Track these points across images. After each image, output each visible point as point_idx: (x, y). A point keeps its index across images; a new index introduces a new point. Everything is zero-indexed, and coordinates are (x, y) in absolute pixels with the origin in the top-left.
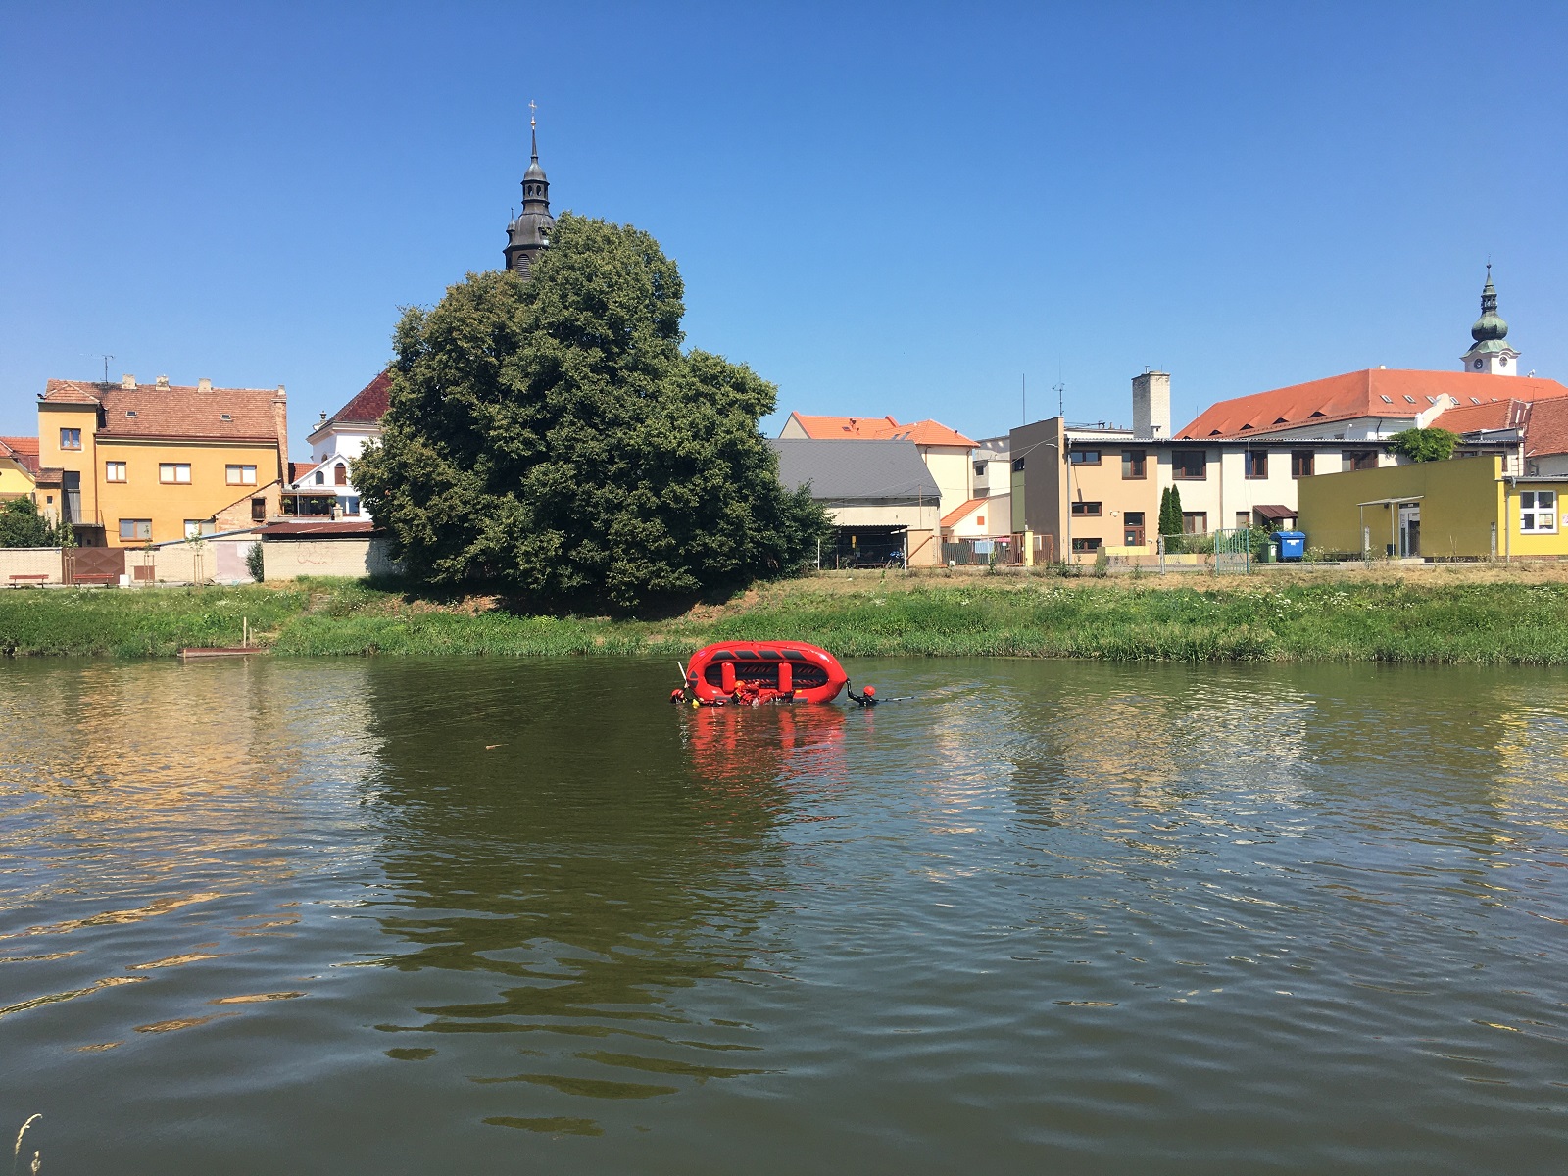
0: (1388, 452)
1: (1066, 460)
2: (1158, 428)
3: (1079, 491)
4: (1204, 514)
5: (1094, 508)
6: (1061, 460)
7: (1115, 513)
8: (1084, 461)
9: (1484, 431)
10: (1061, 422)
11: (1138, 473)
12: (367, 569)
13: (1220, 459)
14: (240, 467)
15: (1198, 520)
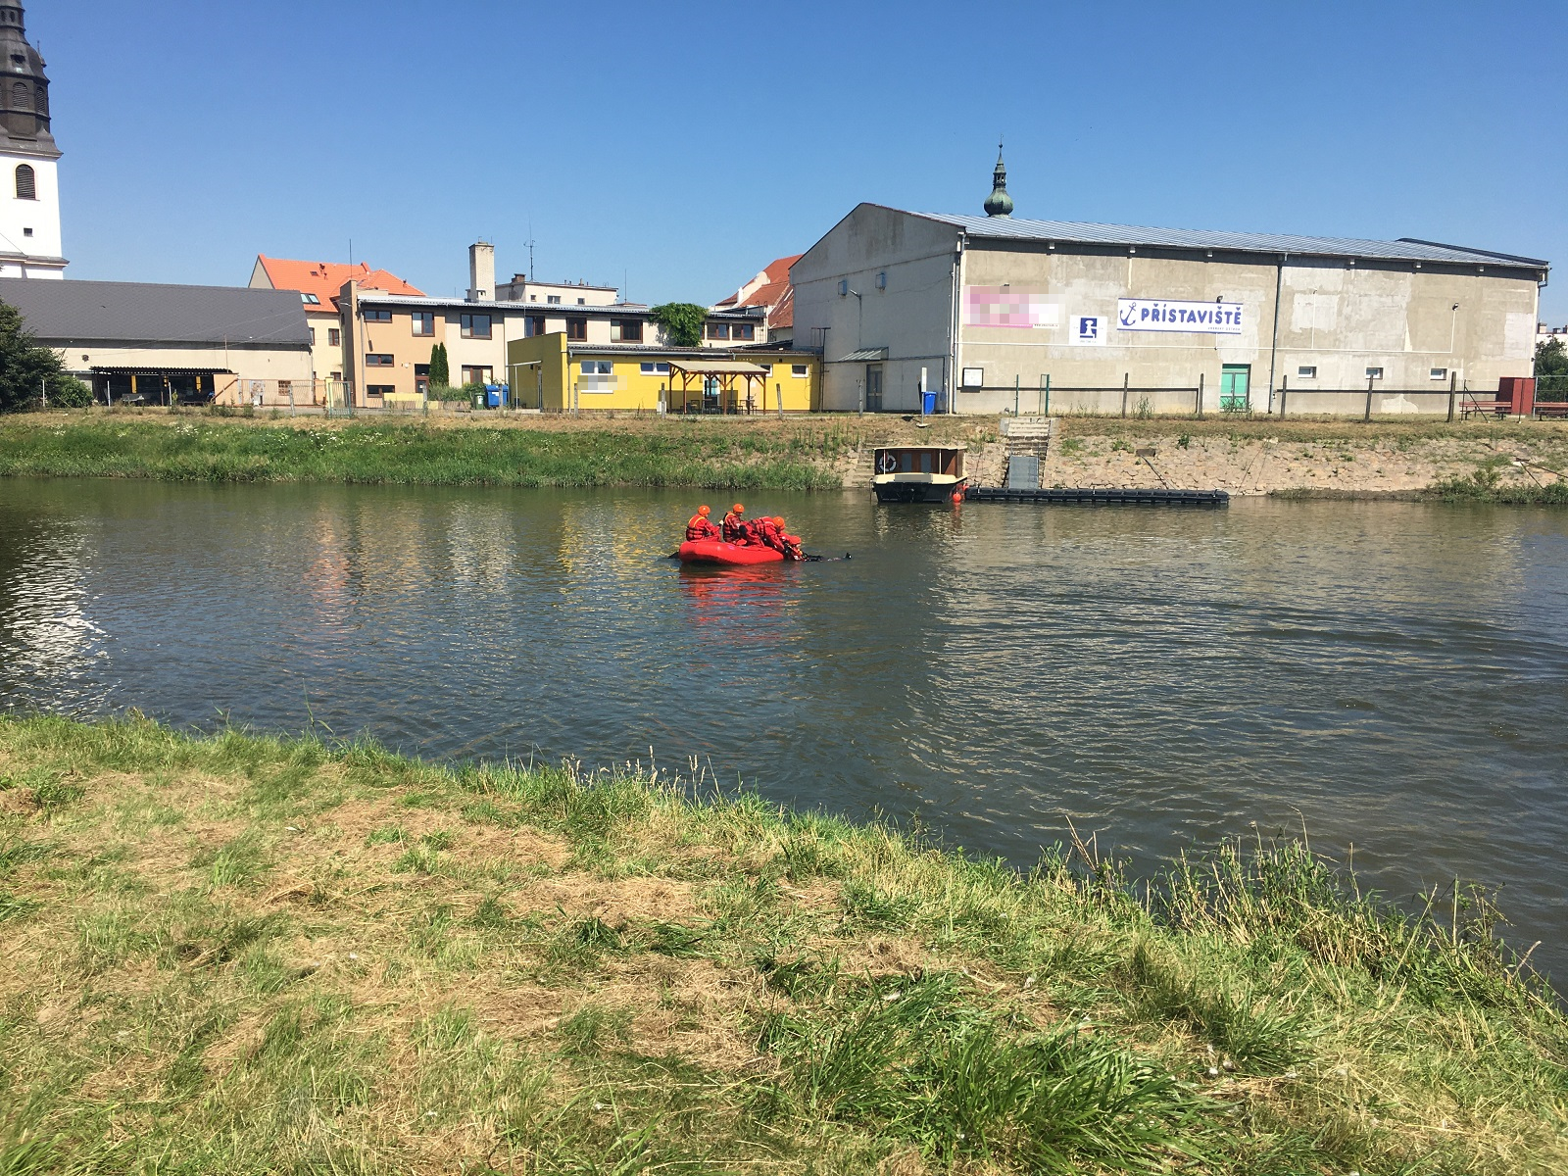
0: (651, 322)
1: (359, 317)
3: (370, 342)
4: (490, 367)
5: (387, 360)
6: (355, 317)
7: (407, 365)
8: (377, 318)
10: (354, 284)
11: (428, 331)
13: (503, 322)
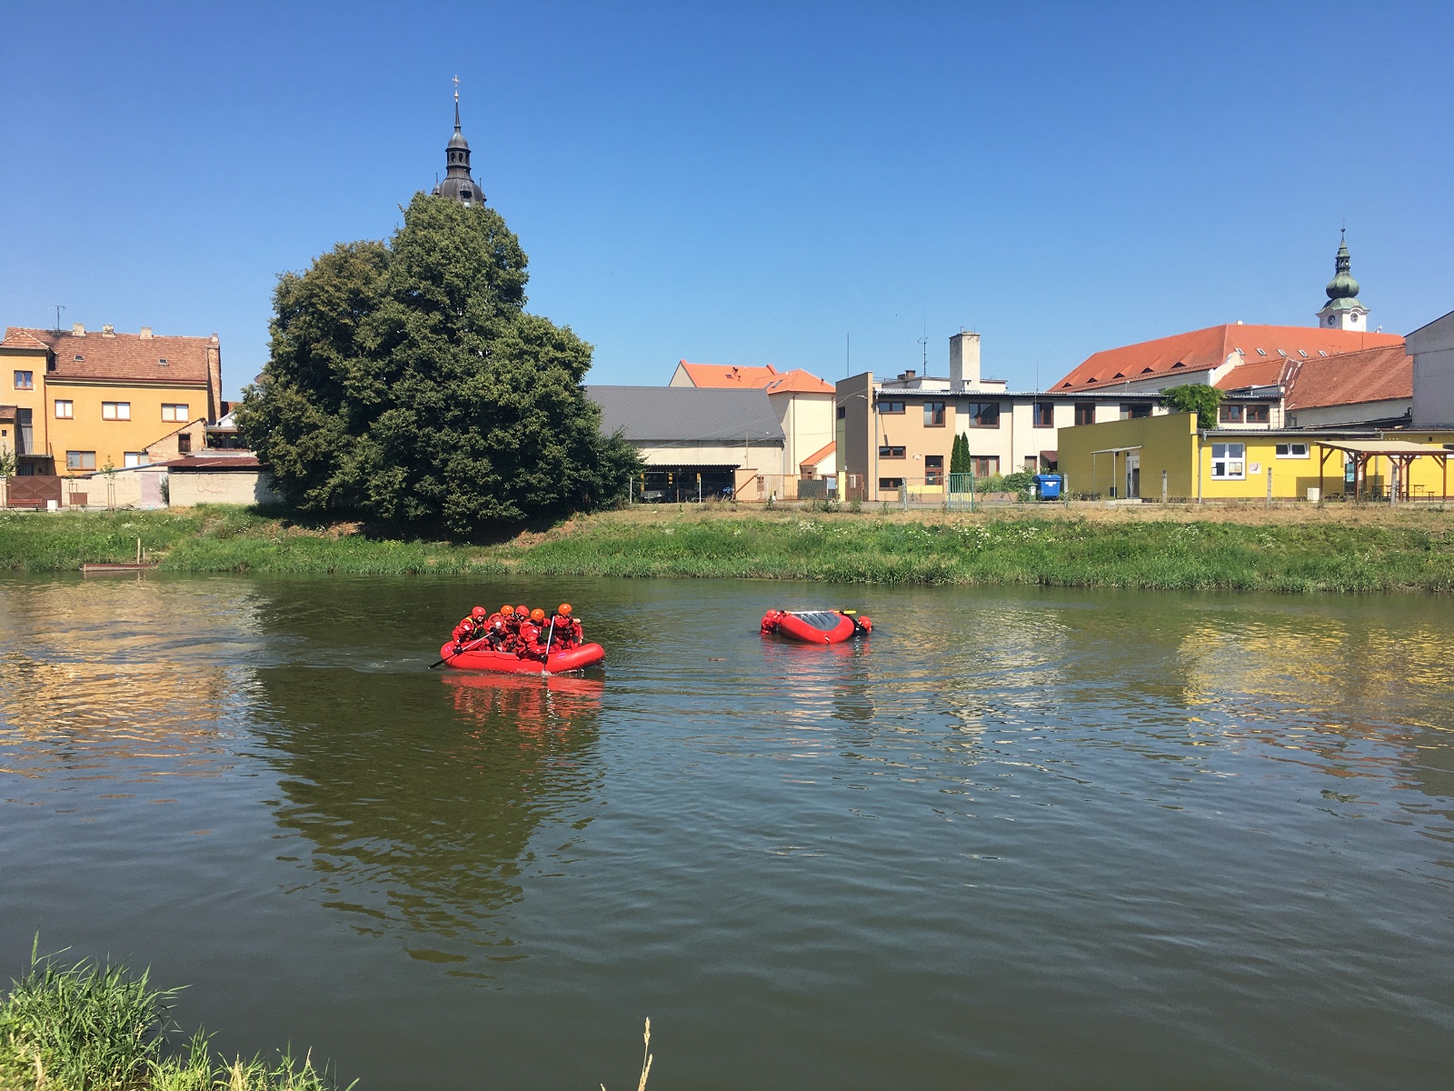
0: (1161, 405)
1: (875, 410)
2: (968, 382)
3: (886, 436)
4: (997, 458)
5: (899, 452)
6: (870, 410)
7: (917, 457)
8: (891, 410)
9: (1255, 387)
10: (870, 377)
11: (939, 421)
12: (256, 498)
13: (1012, 411)
14: (174, 406)
15: (992, 463)
